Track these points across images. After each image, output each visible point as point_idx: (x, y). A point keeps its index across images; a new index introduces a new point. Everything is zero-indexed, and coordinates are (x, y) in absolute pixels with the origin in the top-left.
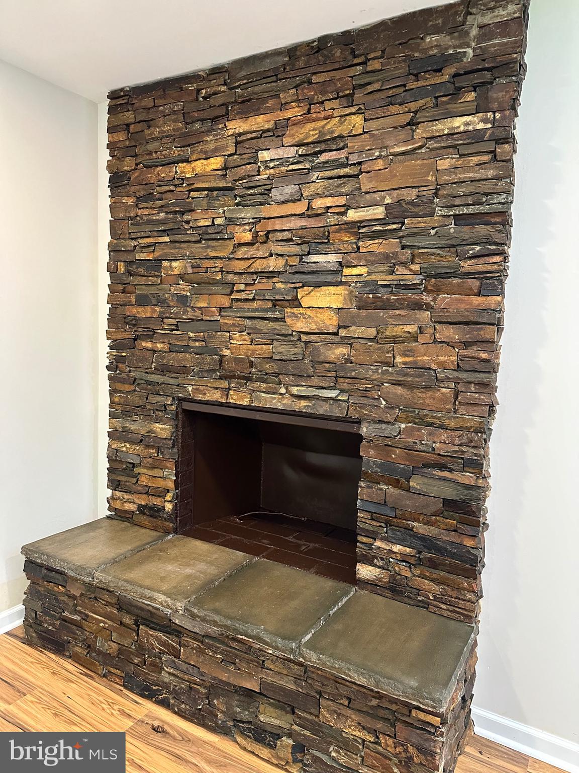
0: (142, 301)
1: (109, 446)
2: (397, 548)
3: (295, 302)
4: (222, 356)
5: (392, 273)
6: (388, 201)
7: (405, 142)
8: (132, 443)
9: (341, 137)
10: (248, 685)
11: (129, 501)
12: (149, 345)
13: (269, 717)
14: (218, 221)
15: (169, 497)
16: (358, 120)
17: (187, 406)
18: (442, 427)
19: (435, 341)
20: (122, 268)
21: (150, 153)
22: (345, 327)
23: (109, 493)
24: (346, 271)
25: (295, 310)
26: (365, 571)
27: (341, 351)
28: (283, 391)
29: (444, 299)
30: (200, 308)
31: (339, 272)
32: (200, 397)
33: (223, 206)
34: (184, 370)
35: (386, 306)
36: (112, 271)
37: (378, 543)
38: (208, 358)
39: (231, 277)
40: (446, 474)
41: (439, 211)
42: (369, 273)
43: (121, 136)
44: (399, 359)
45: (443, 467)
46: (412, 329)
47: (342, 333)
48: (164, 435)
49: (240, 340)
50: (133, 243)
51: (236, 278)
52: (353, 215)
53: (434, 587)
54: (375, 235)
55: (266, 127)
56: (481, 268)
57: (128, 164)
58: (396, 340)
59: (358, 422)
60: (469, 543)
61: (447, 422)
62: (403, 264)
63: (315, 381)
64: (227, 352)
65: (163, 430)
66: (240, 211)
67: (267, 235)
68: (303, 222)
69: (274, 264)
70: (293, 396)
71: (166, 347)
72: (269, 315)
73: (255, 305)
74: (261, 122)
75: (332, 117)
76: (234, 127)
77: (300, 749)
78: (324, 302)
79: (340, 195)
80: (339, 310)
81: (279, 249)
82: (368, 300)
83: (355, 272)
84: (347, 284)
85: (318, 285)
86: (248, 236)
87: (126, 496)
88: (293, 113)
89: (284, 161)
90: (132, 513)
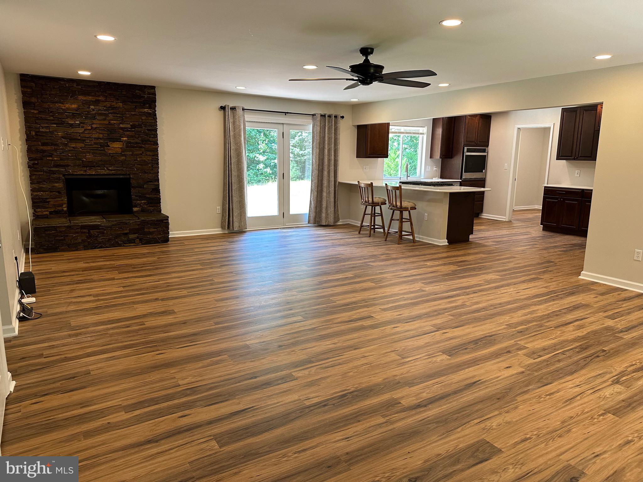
0: (44, 144)
2: (143, 202)
3: (108, 146)
4: (83, 161)
5: (134, 140)
6: (131, 124)
7: (134, 112)
8: (43, 191)
9: (117, 107)
10: (126, 232)
11: (44, 211)
12: (51, 158)
13: (132, 236)
14: (77, 122)
15: (64, 206)
16: (121, 104)
17: (67, 177)
18: (150, 173)
19: (146, 155)
20: (33, 133)
22: (123, 152)
24: (122, 139)
25: (108, 148)
26: (135, 209)
27: (123, 158)
28: (106, 169)
29: (147, 146)
30: (73, 147)
31: (120, 139)
32: (75, 173)
33: (78, 118)
34: (68, 166)
35: (133, 147)
37: (137, 202)
38: (78, 162)
39: (84, 138)
42: (128, 139)
44: (138, 159)
45: (151, 182)
46: (141, 152)
48: (60, 187)
49: (89, 156)
50: (38, 125)
51: (86, 139)
52: (122, 126)
53: (152, 208)
54: (129, 131)
55: (93, 100)
56: (154, 140)
57: (33, 100)
58: (137, 155)
59: (129, 175)
60: (157, 196)
62: (137, 138)
63: (116, 166)
64: (85, 160)
65: (59, 185)
66: (85, 120)
67: (96, 128)
68: (107, 126)
69: (99, 136)
70: (109, 170)
71: (59, 159)
72: (99, 149)
73: (94, 146)
74: (90, 98)
75: (113, 102)
76: (81, 97)
77: (140, 240)
78: (116, 146)
79: (118, 120)
80: (121, 148)
81: (100, 132)
82: (129, 146)
83: (124, 139)
84: (122, 142)
85: (114, 142)
86: (90, 128)
87: (43, 210)
88: (101, 98)
89: (100, 110)
90: (47, 215)
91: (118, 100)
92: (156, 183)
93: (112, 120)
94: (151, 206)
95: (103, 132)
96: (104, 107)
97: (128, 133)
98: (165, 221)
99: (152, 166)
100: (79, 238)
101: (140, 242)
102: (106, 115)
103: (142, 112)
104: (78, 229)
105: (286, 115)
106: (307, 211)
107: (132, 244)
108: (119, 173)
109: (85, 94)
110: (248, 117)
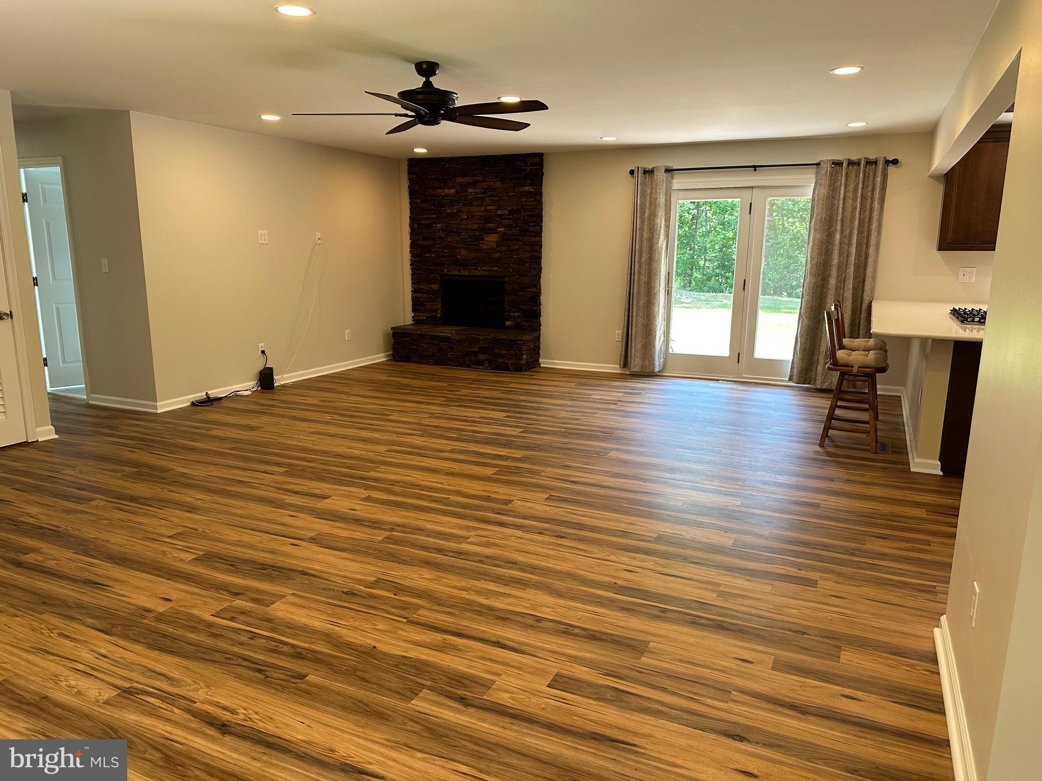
0: (425, 239)
1: (412, 295)
2: (516, 314)
3: (482, 239)
4: (457, 258)
5: (511, 230)
6: (509, 209)
7: (513, 192)
8: (422, 293)
9: (494, 188)
10: (475, 350)
11: (421, 316)
12: (429, 255)
13: (481, 357)
14: (455, 211)
15: (439, 312)
16: (499, 183)
17: (443, 277)
18: (527, 276)
19: (524, 251)
20: (416, 226)
21: (427, 184)
22: (498, 247)
23: (413, 314)
24: (498, 229)
25: (483, 242)
26: (508, 323)
27: (498, 255)
28: (480, 269)
29: (525, 238)
30: (449, 241)
31: (496, 230)
32: (450, 273)
33: (456, 206)
34: (443, 264)
35: (510, 240)
36: (411, 226)
37: (511, 314)
38: (452, 259)
39: (460, 231)
40: (529, 290)
41: (523, 213)
42: (505, 230)
43: (414, 176)
44: (515, 257)
45: (528, 288)
46: (518, 247)
47: (498, 249)
48: (436, 289)
49: (464, 252)
50: (421, 217)
51: (462, 231)
52: (499, 212)
53: (527, 324)
54: (506, 219)
55: (470, 181)
56: (536, 229)
57: (417, 187)
58: (513, 251)
59: (504, 277)
60: (535, 308)
61: (529, 275)
62: (515, 228)
63: (490, 265)
64: (459, 257)
65: (435, 287)
66: (462, 208)
67: (472, 217)
68: (484, 213)
69: (475, 226)
70: (483, 270)
71: (436, 256)
72: (474, 243)
73: (468, 240)
74: (468, 179)
75: (491, 181)
76: (459, 180)
77: (490, 362)
78: (492, 238)
79: (495, 205)
80: (496, 242)
81: (476, 222)
82: (505, 239)
83: (501, 230)
84: (498, 233)
85: (489, 234)
86: (466, 217)
87: (421, 314)
88: (479, 178)
89: (477, 193)
90: (423, 320)
91: (496, 178)
92: (534, 290)
93: (489, 206)
94: (526, 321)
95: (478, 222)
96: (482, 188)
97: (505, 222)
99: (530, 265)
100: (430, 349)
101: (489, 366)
102: (482, 199)
103: (522, 192)
104: (429, 338)
105: (755, 170)
106: (789, 357)
107: (481, 367)
108: (493, 275)
109: (463, 174)
110: (678, 182)
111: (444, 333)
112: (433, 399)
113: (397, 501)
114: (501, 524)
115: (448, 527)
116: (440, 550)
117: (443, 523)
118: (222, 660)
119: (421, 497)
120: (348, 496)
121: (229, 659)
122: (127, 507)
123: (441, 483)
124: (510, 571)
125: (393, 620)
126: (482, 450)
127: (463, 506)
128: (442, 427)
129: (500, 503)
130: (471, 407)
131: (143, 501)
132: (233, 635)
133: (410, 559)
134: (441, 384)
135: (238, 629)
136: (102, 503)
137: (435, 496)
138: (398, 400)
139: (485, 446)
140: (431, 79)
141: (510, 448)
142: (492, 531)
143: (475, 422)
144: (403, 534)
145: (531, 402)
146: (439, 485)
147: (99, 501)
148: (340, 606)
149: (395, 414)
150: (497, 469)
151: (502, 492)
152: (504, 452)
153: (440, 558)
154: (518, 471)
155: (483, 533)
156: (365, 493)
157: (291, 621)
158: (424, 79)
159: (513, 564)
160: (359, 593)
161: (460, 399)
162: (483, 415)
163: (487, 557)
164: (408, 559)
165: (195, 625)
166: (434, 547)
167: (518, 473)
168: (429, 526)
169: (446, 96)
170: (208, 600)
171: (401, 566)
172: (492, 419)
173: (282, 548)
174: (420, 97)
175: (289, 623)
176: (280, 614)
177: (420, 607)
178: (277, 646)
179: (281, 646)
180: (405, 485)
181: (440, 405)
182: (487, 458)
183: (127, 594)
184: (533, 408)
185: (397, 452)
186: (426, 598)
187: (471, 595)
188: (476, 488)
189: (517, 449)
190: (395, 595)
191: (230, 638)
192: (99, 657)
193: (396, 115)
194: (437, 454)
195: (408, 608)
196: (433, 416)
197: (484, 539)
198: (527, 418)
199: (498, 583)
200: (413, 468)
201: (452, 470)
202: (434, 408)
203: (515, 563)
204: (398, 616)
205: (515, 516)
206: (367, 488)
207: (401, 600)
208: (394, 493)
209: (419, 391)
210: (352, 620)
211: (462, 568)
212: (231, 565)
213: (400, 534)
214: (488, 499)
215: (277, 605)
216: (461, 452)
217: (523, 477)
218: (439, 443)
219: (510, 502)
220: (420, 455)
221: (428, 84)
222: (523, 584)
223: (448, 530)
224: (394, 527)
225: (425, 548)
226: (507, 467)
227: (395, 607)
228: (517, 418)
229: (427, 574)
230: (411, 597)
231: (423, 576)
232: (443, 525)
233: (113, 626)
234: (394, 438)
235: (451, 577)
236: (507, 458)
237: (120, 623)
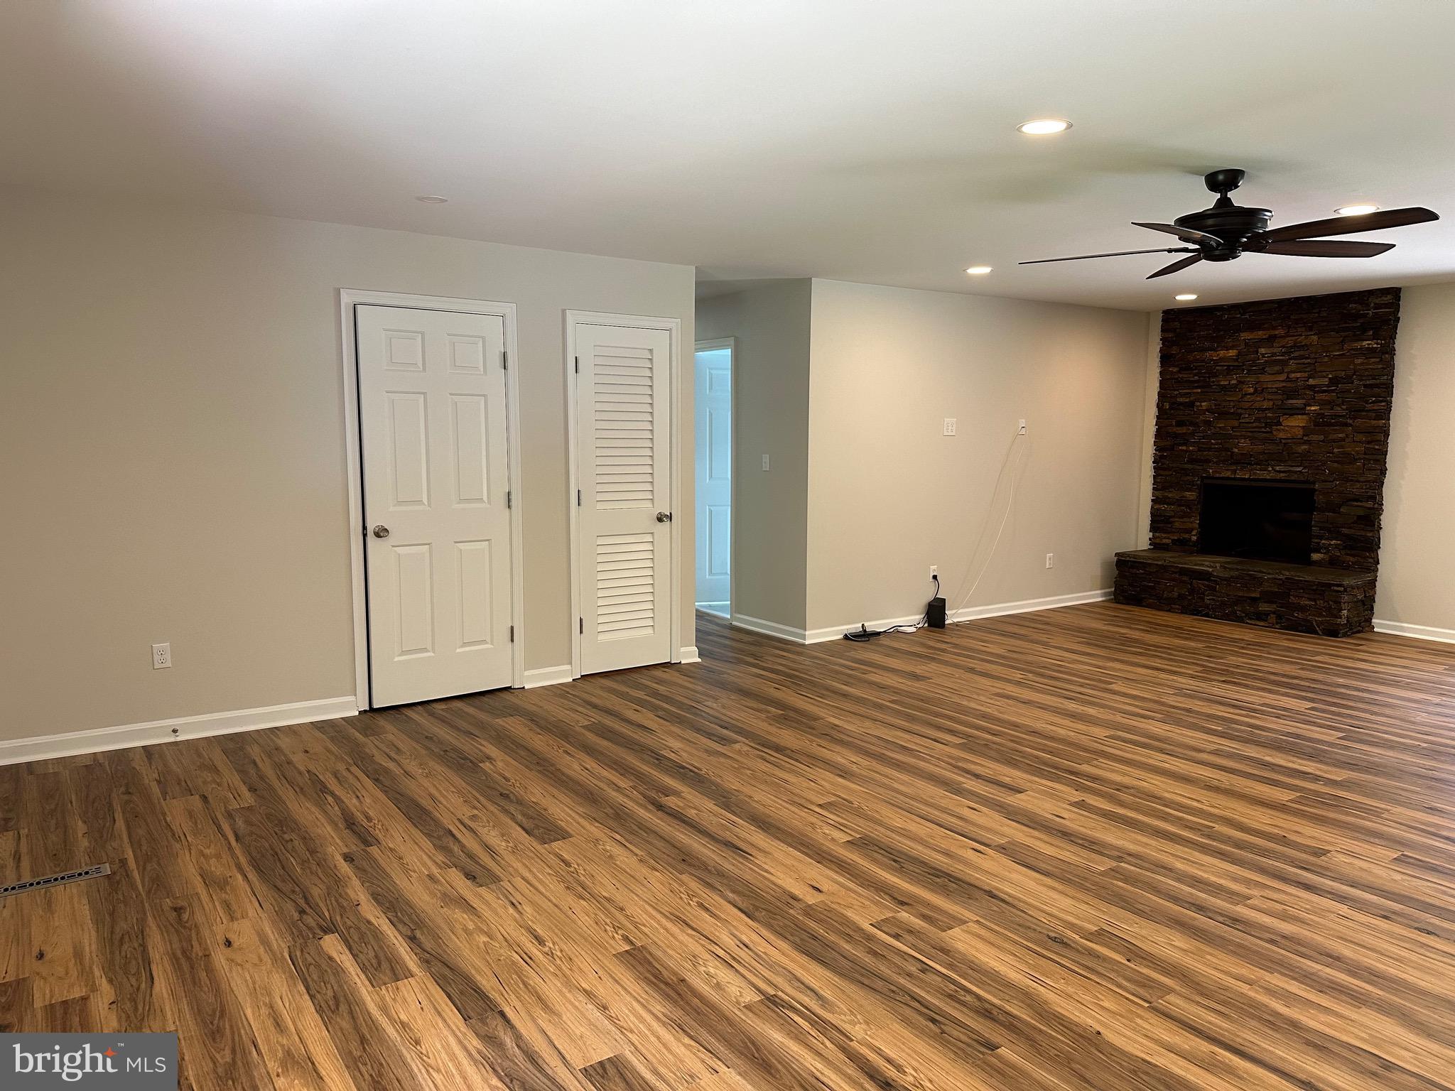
0: (1180, 424)
1: (1152, 507)
2: (1333, 542)
3: (1279, 424)
4: (1232, 453)
5: (1332, 409)
6: (1330, 376)
7: (1339, 350)
8: (1168, 504)
9: (1306, 345)
10: (1253, 595)
11: (1165, 538)
12: (1184, 448)
13: (1264, 607)
14: (1234, 382)
15: (1194, 533)
16: (1315, 338)
17: (1205, 481)
18: (1358, 481)
19: (1354, 441)
20: (1167, 406)
21: (1190, 345)
22: (1306, 435)
23: (1151, 535)
24: (1308, 408)
25: (1278, 427)
26: (1316, 557)
27: (1304, 447)
28: (1270, 469)
29: (1358, 422)
30: (1220, 427)
31: (1304, 409)
32: (1217, 475)
33: (1236, 374)
34: (1208, 461)
35: (1329, 425)
36: (1160, 406)
37: (1323, 542)
38: (1224, 454)
39: (1240, 411)
40: (1359, 504)
41: (1356, 382)
42: (1320, 409)
43: (1171, 335)
44: (1336, 450)
45: (1357, 501)
46: (1343, 435)
47: (1305, 438)
48: (1192, 498)
49: (1244, 443)
50: (1176, 392)
51: (1243, 411)
52: (1311, 382)
53: (1352, 559)
54: (1324, 392)
55: (1264, 337)
56: (1378, 408)
57: (1175, 350)
58: (1334, 441)
59: (1314, 483)
60: (1370, 535)
61: (1362, 479)
62: (1339, 406)
63: (1290, 463)
64: (1236, 450)
65: (1191, 495)
66: (1247, 377)
67: (1262, 390)
68: (1284, 384)
69: (1266, 405)
70: (1277, 471)
71: (1196, 449)
72: (1263, 430)
73: (1254, 425)
74: (1261, 334)
75: (1301, 335)
76: (1245, 336)
77: (1279, 617)
78: (1297, 422)
79: (1305, 372)
80: (1303, 427)
81: (1270, 397)
82: (1320, 423)
83: (1313, 408)
84: (1308, 414)
85: (1291, 415)
86: (1251, 390)
87: (1164, 535)
88: (1280, 332)
89: (1274, 354)
90: (1168, 544)
91: (1311, 329)
92: (1369, 504)
93: (1294, 372)
94: (1351, 555)
95: (1273, 397)
96: (1283, 347)
97: (1323, 396)
98: (1336, 588)
99: (1364, 465)
100: (1175, 589)
101: (1277, 623)
102: (1283, 363)
103: (1357, 350)
104: (1176, 573)
107: (1262, 624)
108: (1293, 478)
109: (1252, 327)
111: (1202, 565)
112: (1181, 667)
113: (1128, 817)
114: (1308, 887)
115: (1213, 873)
116: (1200, 908)
117: (1203, 865)
118: (885, 990)
119: (1165, 817)
120: (1052, 796)
121: (893, 992)
122: (772, 758)
123: (1198, 801)
124: (1328, 970)
125: (1127, 999)
126: (1268, 758)
127: (1239, 845)
128: (1198, 713)
129: (1305, 852)
130: (1246, 686)
131: (788, 752)
132: (897, 960)
133: (1151, 911)
134: (1193, 644)
135: (905, 953)
136: (746, 748)
137: (1188, 820)
138: (1122, 662)
139: (1274, 752)
140: (1230, 195)
141: (1321, 762)
142: (1291, 895)
143: (1255, 711)
144: (1138, 870)
145: (1359, 690)
146: (1195, 804)
147: (742, 745)
148: (1044, 956)
149: (1120, 683)
150: (1299, 794)
151: (1310, 833)
152: (1310, 767)
153: (1201, 921)
154: (1338, 803)
155: (1275, 896)
156: (1077, 796)
157: (977, 961)
158: (1219, 196)
159: (1335, 959)
160: (1073, 945)
161: (1227, 671)
162: (1267, 701)
163: (1284, 937)
164: (1147, 909)
165: (851, 933)
166: (1190, 900)
167: (1336, 806)
168: (1179, 865)
169: (1253, 216)
170: (867, 903)
171: (1137, 919)
172: (1285, 709)
173: (961, 852)
174: (1210, 222)
175: (972, 962)
176: (960, 946)
177: (1171, 991)
178: (957, 991)
179: (963, 993)
180: (1139, 795)
181: (1192, 677)
182: (1279, 773)
183: (772, 871)
184: (1362, 700)
185: (1125, 740)
186: (1178, 977)
187: (1257, 992)
188: (1261, 819)
189: (1335, 766)
190: (1129, 960)
191: (895, 963)
192: (741, 946)
193: (1170, 251)
194: (1190, 753)
195: (1151, 987)
196: (1180, 692)
197: (1278, 906)
198: (1351, 716)
199: (1307, 985)
200: (1151, 770)
201: (1216, 783)
202: (1180, 679)
203: (1338, 959)
204: (1133, 995)
205: (1334, 879)
206: (1079, 788)
207: (1138, 971)
208: (1122, 804)
209: (1156, 651)
210: (1062, 981)
211: (1240, 946)
212: (895, 861)
213: (1133, 868)
214: (1283, 841)
215: (956, 931)
216: (1230, 756)
217: (1347, 814)
218: (1192, 737)
219: (1325, 852)
220: (1162, 751)
221: (1224, 202)
222: (1359, 999)
223: (1213, 879)
224: (1122, 855)
225: (1176, 899)
226: (1316, 793)
227: (1129, 980)
228: (1333, 713)
229: (1180, 941)
230: (1154, 970)
231: (1173, 943)
232: (1203, 868)
233: (757, 908)
234: (1119, 718)
235: (1222, 956)
236: (1316, 778)
237: (763, 907)
